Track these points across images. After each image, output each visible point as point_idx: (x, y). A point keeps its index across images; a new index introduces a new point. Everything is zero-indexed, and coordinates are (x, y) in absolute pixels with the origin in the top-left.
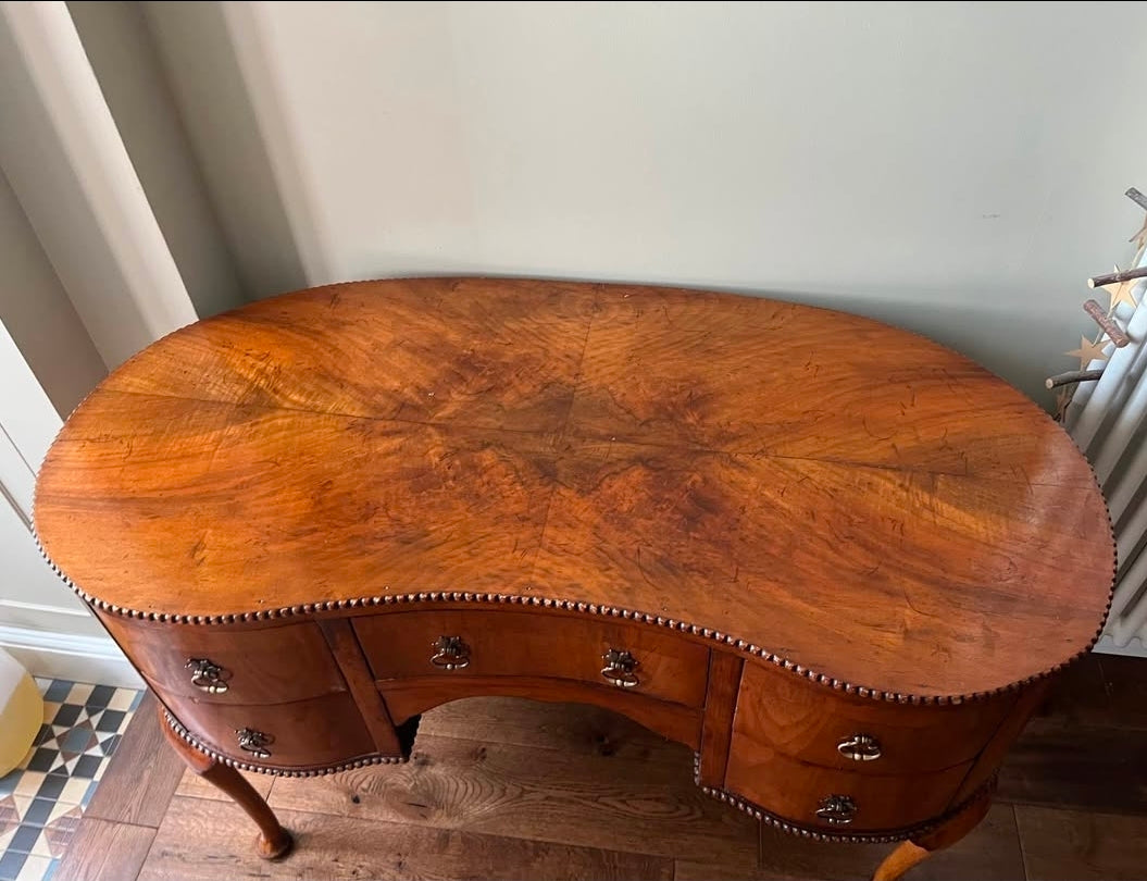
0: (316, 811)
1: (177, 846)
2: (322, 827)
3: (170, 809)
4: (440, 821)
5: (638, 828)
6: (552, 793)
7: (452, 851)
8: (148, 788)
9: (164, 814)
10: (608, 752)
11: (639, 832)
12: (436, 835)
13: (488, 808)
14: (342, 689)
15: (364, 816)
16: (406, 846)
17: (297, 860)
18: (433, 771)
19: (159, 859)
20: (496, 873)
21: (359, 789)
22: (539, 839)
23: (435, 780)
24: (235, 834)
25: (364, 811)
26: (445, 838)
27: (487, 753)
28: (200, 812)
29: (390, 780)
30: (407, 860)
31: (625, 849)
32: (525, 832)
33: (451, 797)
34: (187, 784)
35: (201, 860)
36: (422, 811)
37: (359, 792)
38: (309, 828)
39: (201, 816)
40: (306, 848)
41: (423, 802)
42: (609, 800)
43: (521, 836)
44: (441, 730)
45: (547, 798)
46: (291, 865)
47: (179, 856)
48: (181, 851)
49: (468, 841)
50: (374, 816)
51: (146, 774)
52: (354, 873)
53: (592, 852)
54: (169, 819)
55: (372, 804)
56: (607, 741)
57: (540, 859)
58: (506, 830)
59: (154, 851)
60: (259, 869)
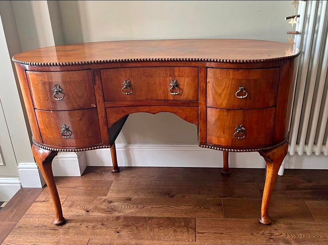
0: (74, 214)
1: (25, 225)
2: (76, 218)
3: (23, 217)
4: (116, 214)
5: (183, 212)
6: (153, 206)
7: (120, 221)
8: (16, 213)
9: (21, 218)
10: (172, 197)
11: (184, 213)
12: (115, 217)
13: (132, 210)
14: (95, 106)
15: (90, 214)
16: (105, 220)
17: (67, 225)
18: (114, 204)
19: (18, 228)
20: (136, 224)
21: (89, 209)
22: (150, 216)
23: (114, 206)
24: (46, 221)
25: (90, 213)
26: (118, 218)
27: (132, 199)
28: (34, 217)
29: (99, 207)
30: (105, 223)
31: (179, 217)
32: (145, 215)
33: (120, 209)
34: (29, 211)
35: (33, 227)
36: (110, 212)
37: (88, 210)
38: (71, 218)
39: (34, 218)
40: (70, 222)
41: (110, 210)
42: (172, 207)
43: (144, 216)
44: (116, 195)
45: (152, 207)
46: (65, 227)
47: (25, 227)
48: (26, 226)
49: (126, 218)
50: (94, 214)
51: (15, 210)
52: (87, 227)
53: (168, 218)
54: (22, 219)
55: (93, 212)
56: (171, 194)
57: (151, 220)
58: (139, 215)
59: (16, 227)
60: (54, 228)
